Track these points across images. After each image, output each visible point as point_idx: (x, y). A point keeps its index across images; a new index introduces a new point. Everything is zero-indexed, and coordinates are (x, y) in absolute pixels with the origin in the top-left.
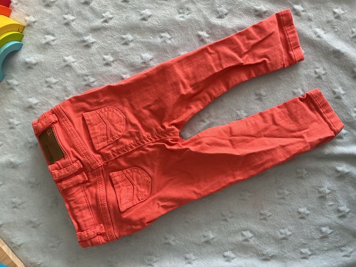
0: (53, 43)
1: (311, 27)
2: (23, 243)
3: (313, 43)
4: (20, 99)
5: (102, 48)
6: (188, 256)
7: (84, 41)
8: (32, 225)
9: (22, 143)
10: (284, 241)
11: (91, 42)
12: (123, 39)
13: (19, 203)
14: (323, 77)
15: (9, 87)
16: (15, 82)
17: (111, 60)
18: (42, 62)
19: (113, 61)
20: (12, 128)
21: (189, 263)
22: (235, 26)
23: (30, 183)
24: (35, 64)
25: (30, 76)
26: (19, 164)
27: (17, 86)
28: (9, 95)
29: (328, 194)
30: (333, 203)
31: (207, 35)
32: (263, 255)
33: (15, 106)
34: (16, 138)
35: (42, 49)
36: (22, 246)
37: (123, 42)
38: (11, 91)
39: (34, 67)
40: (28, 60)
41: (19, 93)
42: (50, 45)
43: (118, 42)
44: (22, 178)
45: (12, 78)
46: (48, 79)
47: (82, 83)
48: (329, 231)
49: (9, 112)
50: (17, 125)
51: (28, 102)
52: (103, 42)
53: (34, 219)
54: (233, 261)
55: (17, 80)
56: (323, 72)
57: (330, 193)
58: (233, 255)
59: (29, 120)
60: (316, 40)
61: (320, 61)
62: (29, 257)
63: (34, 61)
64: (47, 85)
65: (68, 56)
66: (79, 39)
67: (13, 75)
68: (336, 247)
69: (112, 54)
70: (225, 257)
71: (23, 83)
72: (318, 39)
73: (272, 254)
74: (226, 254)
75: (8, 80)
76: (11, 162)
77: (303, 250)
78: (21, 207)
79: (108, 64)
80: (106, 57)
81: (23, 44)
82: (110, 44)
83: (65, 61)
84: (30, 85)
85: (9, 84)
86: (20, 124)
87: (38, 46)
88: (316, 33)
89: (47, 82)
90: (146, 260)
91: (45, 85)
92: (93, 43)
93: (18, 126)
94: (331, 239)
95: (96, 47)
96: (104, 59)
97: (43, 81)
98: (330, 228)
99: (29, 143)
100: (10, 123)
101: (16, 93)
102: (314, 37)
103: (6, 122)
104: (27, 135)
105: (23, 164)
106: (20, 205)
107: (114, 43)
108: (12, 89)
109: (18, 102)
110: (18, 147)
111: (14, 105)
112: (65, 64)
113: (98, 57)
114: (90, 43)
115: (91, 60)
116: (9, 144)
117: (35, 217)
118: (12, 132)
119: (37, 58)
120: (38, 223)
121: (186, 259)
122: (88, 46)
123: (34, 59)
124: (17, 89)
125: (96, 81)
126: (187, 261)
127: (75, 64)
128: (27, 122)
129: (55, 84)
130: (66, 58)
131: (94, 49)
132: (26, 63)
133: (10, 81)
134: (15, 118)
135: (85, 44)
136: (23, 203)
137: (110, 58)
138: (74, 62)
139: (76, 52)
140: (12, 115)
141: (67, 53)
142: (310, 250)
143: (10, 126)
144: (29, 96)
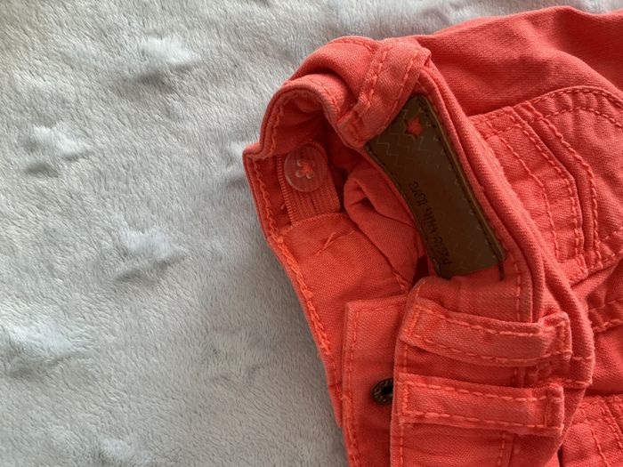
4: (103, 33)
20: (40, 170)
23: (102, 461)
26: (56, 362)
28: (45, 9)
34: (55, 222)
49: (35, 91)
50: (71, 158)
59: (139, 145)
76: (10, 342)
86: (86, 155)
93: (75, 167)
99: (125, 254)
100: (32, 146)
103: (14, 136)
104: (118, 216)
105: (73, 362)
110: (62, 269)
111: (67, 59)
116: (13, 251)
128: (124, 150)
143: (29, 159)
144: (151, 26)
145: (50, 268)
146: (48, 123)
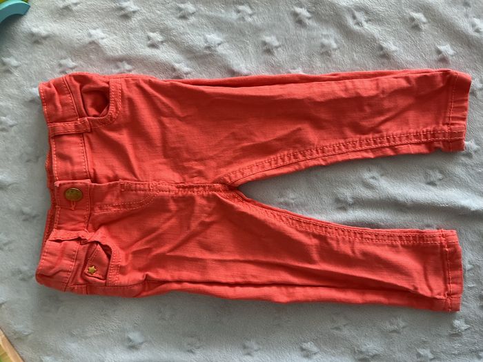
0: (74, 8)
1: (467, 16)
2: (6, 302)
3: (469, 41)
4: (19, 87)
5: (146, 20)
6: (248, 344)
7: (122, 9)
8: (21, 276)
9: (17, 154)
10: (395, 334)
11: (132, 10)
12: (180, 9)
13: (5, 242)
14: (479, 94)
15: (4, 68)
16: (14, 62)
17: (160, 40)
18: (55, 36)
19: (162, 42)
20: (3, 130)
21: (249, 354)
22: (351, 3)
23: (23, 213)
24: (45, 38)
25: (36, 55)
26: (9, 185)
27: (16, 67)
28: (3, 81)
29: (468, 271)
30: (475, 285)
31: (308, 15)
32: (361, 352)
33: (10, 97)
34: (8, 145)
35: (58, 15)
36: (3, 306)
37: (179, 15)
38: (7, 74)
39: (43, 41)
40: (35, 30)
41: (19, 79)
42: (71, 10)
43: (173, 14)
44: (12, 206)
45: (10, 55)
46: (63, 62)
47: (114, 71)
48: (464, 326)
50: (11, 126)
51: (30, 93)
52: (150, 12)
53: (25, 268)
54: (315, 357)
55: (17, 59)
56: (479, 86)
57: (471, 269)
58: (315, 349)
60: (472, 36)
61: (476, 69)
62: (12, 322)
63: (44, 33)
64: (61, 69)
65: (95, 29)
66: (113, 5)
67: (12, 51)
68: (472, 351)
69: (162, 32)
70: (303, 350)
71: (26, 64)
72: (476, 35)
73: (375, 352)
74: (305, 345)
75: (3, 59)
77: (422, 352)
78: (6, 248)
79: (153, 46)
80: (151, 34)
81: (30, 7)
82: (161, 16)
83: (90, 35)
84: (35, 67)
85: (4, 64)
86: (16, 125)
87: (52, 11)
88: (473, 25)
89: (60, 65)
90: (185, 344)
91: (58, 70)
92: (134, 12)
93: (13, 129)
94: (465, 338)
95: (139, 18)
96: (149, 38)
97: (55, 63)
98: (466, 322)
99: (27, 154)
101: (13, 78)
102: (471, 31)
104: (25, 143)
105: (15, 185)
106: (5, 244)
107: (167, 15)
108: (8, 71)
109: (15, 91)
110: (11, 159)
112: (90, 39)
113: (140, 33)
114: (131, 12)
115: (129, 38)
117: (26, 265)
118: (4, 136)
119: (49, 29)
120: (30, 274)
121: (245, 347)
122: (126, 17)
123: (45, 30)
124: (16, 73)
125: (134, 69)
126: (246, 351)
127: (104, 40)
128: (26, 123)
129: (72, 69)
130: (93, 32)
131: (134, 21)
132: (33, 35)
133: (6, 60)
134: (10, 116)
135: (123, 12)
136: (10, 242)
137: (157, 37)
138: (103, 39)
139: (107, 24)
140: (5, 112)
141: (95, 25)
142: (432, 352)
144: (32, 84)
145: (8, 158)
146: (5, 116)
